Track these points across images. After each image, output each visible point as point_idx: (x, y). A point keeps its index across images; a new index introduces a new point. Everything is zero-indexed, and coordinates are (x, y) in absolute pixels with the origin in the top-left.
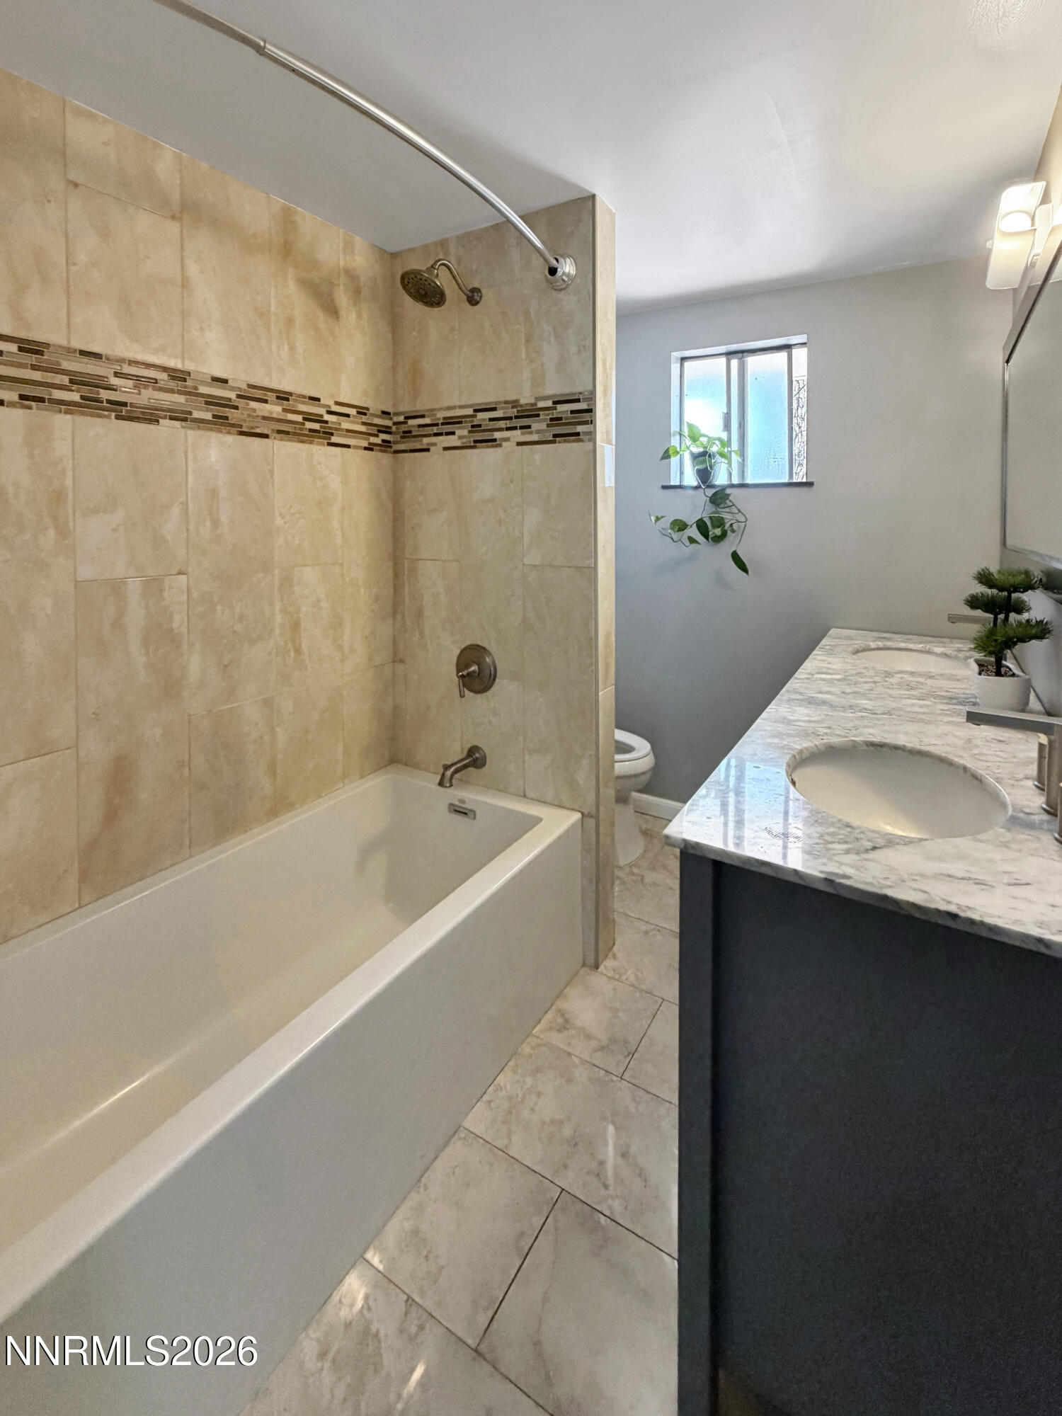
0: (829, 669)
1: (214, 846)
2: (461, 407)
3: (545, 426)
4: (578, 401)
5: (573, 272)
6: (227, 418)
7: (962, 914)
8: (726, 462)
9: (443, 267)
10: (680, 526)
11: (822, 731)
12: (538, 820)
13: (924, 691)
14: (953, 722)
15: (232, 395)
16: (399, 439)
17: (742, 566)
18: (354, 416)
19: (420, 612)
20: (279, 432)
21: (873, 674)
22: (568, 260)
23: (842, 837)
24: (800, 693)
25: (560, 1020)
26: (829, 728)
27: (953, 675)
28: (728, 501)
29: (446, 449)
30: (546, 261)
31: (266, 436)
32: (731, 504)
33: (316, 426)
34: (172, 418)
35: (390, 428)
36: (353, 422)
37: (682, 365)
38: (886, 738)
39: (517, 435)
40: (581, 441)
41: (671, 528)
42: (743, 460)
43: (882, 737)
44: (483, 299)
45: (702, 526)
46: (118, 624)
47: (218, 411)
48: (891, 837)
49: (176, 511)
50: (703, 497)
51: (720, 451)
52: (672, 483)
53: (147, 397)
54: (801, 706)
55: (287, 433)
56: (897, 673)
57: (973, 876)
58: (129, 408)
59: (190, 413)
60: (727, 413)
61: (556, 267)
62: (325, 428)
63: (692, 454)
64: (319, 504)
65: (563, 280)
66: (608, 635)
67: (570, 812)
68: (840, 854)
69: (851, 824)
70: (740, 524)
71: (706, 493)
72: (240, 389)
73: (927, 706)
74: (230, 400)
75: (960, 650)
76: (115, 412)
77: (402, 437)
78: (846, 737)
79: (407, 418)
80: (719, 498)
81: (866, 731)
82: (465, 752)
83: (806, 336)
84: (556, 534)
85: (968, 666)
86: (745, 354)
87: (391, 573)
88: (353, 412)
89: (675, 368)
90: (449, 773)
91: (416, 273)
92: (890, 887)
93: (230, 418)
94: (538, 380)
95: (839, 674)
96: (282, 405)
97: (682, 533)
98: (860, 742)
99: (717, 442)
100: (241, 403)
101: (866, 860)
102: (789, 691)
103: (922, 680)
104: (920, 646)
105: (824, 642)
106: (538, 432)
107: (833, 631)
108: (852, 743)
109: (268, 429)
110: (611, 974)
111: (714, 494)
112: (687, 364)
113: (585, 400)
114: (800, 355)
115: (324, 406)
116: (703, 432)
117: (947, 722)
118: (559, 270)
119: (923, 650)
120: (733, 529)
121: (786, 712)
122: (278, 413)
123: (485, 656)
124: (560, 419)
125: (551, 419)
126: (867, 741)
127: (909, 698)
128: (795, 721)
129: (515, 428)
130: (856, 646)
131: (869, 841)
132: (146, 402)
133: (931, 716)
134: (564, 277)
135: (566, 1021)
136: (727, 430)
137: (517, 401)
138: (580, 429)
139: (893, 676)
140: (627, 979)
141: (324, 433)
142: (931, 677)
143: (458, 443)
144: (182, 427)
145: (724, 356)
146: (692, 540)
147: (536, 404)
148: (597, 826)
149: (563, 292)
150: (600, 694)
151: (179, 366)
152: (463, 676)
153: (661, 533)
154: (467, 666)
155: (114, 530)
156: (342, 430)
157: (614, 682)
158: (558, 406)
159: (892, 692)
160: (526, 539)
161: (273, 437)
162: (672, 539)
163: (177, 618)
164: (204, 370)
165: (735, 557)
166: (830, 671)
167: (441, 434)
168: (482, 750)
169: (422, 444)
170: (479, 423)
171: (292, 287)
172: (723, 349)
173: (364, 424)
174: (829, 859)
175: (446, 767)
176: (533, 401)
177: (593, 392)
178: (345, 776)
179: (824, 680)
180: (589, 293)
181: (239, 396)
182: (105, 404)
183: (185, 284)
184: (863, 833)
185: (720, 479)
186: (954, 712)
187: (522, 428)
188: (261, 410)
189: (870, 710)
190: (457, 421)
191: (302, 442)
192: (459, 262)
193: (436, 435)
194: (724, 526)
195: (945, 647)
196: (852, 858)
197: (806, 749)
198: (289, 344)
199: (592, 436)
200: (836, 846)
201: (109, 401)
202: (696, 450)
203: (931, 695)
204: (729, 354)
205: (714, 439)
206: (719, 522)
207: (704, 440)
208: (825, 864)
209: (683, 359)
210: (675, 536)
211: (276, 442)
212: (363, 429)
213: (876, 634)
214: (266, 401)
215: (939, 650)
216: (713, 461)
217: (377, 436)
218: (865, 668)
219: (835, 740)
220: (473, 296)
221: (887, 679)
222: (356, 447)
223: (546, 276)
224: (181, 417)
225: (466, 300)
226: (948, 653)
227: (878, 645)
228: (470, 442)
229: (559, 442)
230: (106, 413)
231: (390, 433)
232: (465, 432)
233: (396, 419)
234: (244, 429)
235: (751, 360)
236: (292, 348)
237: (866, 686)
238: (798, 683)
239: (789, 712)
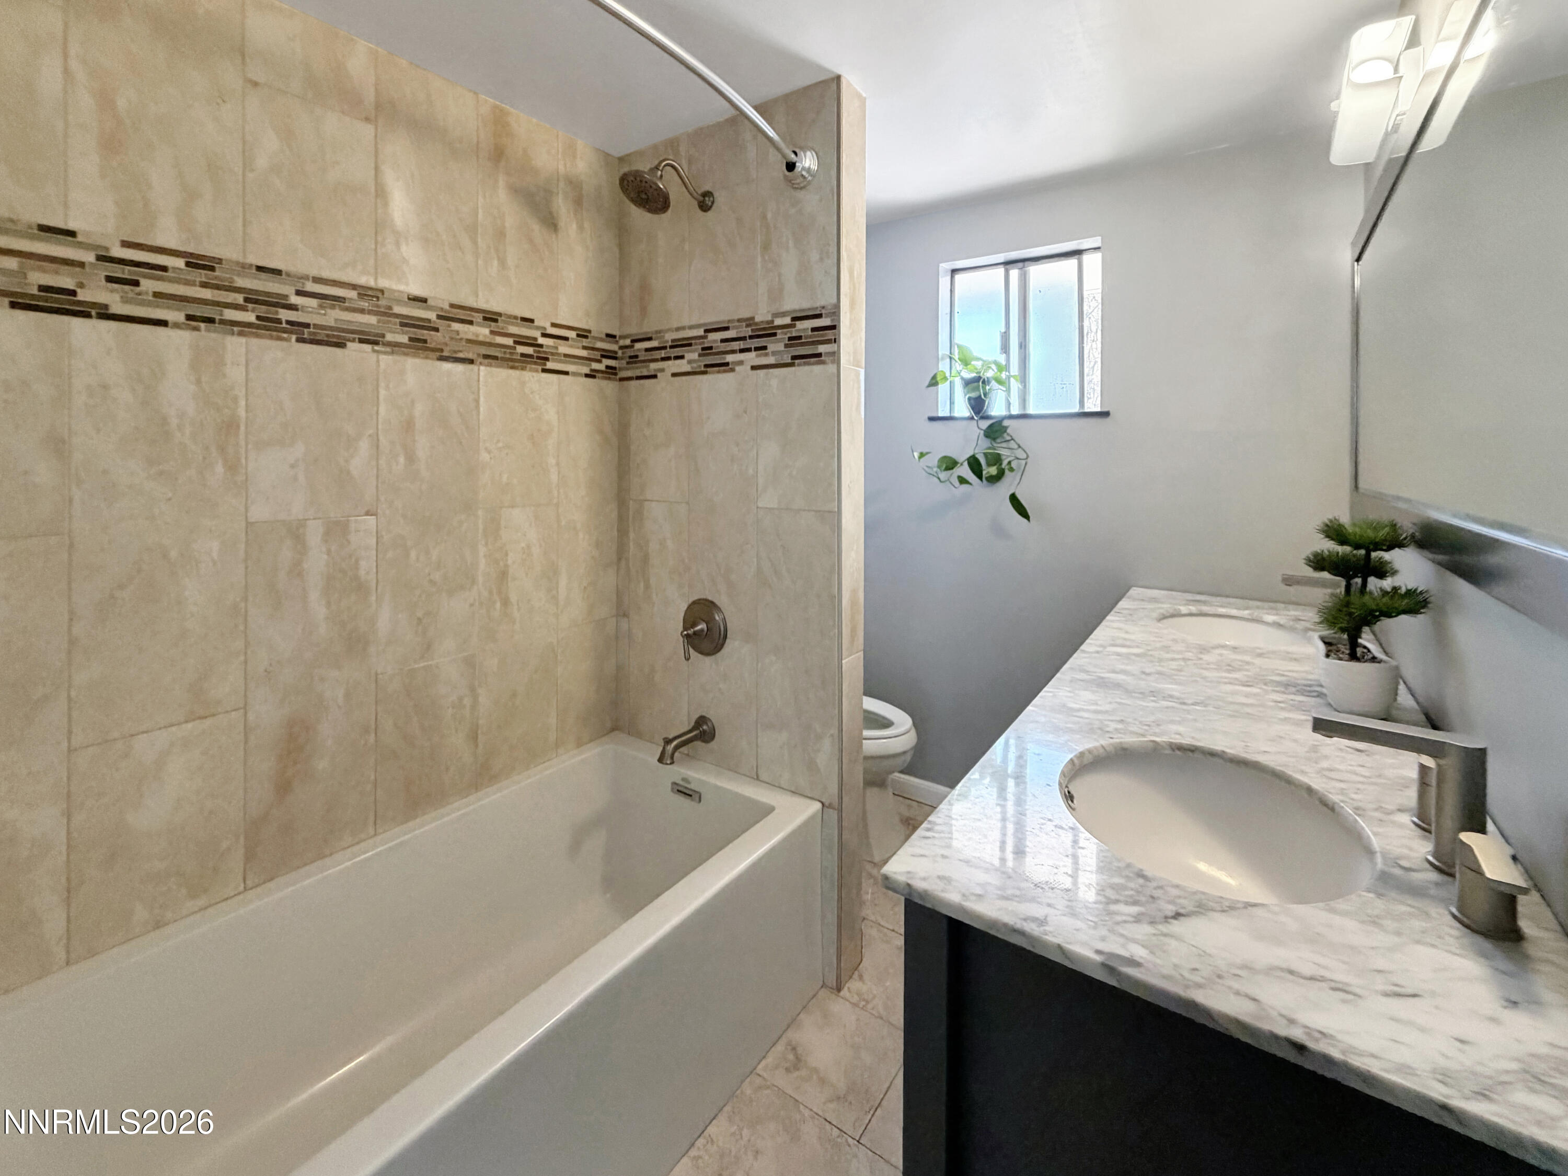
0: (1125, 639)
1: (402, 823)
2: (691, 327)
3: (783, 346)
4: (819, 316)
5: (814, 167)
6: (425, 341)
7: (1311, 1045)
8: (1004, 389)
9: (668, 168)
10: (949, 464)
11: (1113, 726)
12: (770, 810)
13: (1249, 673)
14: (1290, 718)
15: (432, 316)
16: (625, 365)
17: (1022, 512)
18: (572, 339)
19: (646, 559)
20: (486, 357)
21: (1184, 649)
22: (808, 153)
23: (1131, 893)
24: (1087, 672)
25: (791, 1057)
26: (1122, 721)
27: (1288, 653)
28: (1005, 435)
29: (674, 375)
30: (784, 156)
31: (471, 362)
32: (1009, 438)
33: (529, 350)
34: (361, 341)
35: (616, 352)
36: (571, 346)
37: (952, 277)
38: (1199, 741)
39: (751, 358)
40: (823, 363)
41: (939, 467)
42: (1025, 387)
43: (1193, 738)
44: (715, 205)
45: (974, 465)
46: (297, 571)
47: (415, 333)
48: (1203, 897)
49: (364, 446)
50: (976, 430)
51: (996, 375)
52: (941, 414)
53: (333, 317)
54: (1086, 690)
55: (496, 358)
56: (1213, 648)
57: (1328, 974)
58: (311, 330)
59: (383, 336)
60: (1005, 333)
61: (794, 161)
62: (539, 352)
63: (962, 378)
64: (531, 437)
65: (802, 175)
66: (854, 591)
67: (808, 801)
68: (1125, 922)
69: (1145, 873)
70: (1020, 461)
71: (980, 426)
72: (442, 309)
73: (1255, 695)
74: (429, 321)
75: (1298, 620)
76: (296, 334)
77: (628, 363)
78: (1143, 736)
79: (634, 341)
80: (995, 431)
81: (1174, 728)
82: (692, 724)
83: (1099, 238)
84: (794, 473)
85: (1309, 640)
86: (1026, 263)
87: (614, 515)
88: (572, 334)
89: (945, 281)
90: (670, 748)
91: (637, 174)
92: (1199, 986)
93: (428, 341)
94: (776, 294)
95: (1138, 647)
96: (490, 326)
97: (951, 472)
98: (1164, 744)
99: (993, 366)
100: (441, 324)
101: (1165, 935)
102: (1071, 669)
103: (1247, 658)
104: (1245, 613)
105: (1122, 604)
106: (774, 353)
107: (1134, 591)
108: (1151, 744)
109: (474, 353)
110: (855, 999)
111: (991, 426)
112: (958, 277)
113: (827, 315)
114: (1093, 262)
115: (538, 328)
116: (976, 354)
117: (1281, 719)
118: (797, 164)
119: (1250, 617)
120: (1012, 468)
121: (1067, 697)
122: (485, 336)
123: (714, 612)
124: (800, 337)
125: (790, 339)
126: (1171, 743)
127: (1230, 683)
128: (1079, 710)
129: (748, 350)
130: (1162, 611)
131: (1169, 902)
132: (332, 324)
133: (1261, 709)
134: (804, 173)
135: (798, 1059)
136: (1005, 352)
137: (753, 318)
138: (822, 349)
139: (1209, 652)
140: (873, 1009)
141: (538, 358)
142: (1260, 655)
143: (688, 368)
144: (374, 351)
145: (1002, 266)
146: (962, 481)
147: (772, 322)
148: (840, 819)
149: (803, 192)
150: (843, 662)
151: (372, 283)
152: (688, 636)
153: (926, 472)
154: (694, 625)
155: (292, 466)
156: (558, 354)
157: (862, 647)
158: (798, 323)
159: (1206, 673)
160: (761, 481)
161: (478, 363)
162: (939, 478)
163: (363, 564)
164: (402, 287)
165: (1014, 500)
166: (1128, 643)
167: (668, 359)
168: (711, 721)
169: (648, 371)
170: (709, 345)
171: (502, 195)
172: (1001, 258)
173: (585, 348)
174: (1111, 931)
175: (668, 741)
176: (770, 318)
177: (837, 306)
178: (558, 745)
179: (1118, 654)
180: (832, 190)
181: (439, 317)
182: (284, 325)
183: (381, 193)
184: (1161, 887)
185: (997, 408)
186: (1292, 706)
187: (757, 349)
188: (466, 333)
189: (1178, 699)
190: (686, 343)
191: (512, 368)
192: (690, 163)
193: (663, 359)
194: (1001, 464)
195: (1277, 614)
196: (1144, 930)
197: (1090, 751)
198: (499, 259)
199: (835, 356)
200: (1122, 908)
201: (288, 322)
202: (968, 375)
203: (1260, 680)
204: (1008, 263)
205: (990, 363)
206: (995, 459)
207: (978, 364)
208: (1103, 939)
209: (954, 271)
210: (943, 475)
211: (482, 368)
212: (584, 353)
213: (1189, 596)
214: (471, 323)
215: (1270, 618)
216: (988, 388)
217: (599, 361)
218: (1174, 640)
219: (1129, 740)
220: (704, 200)
221: (1202, 656)
222: (575, 374)
223: (783, 172)
224: (370, 339)
225: (697, 206)
226: (1282, 622)
227: (1190, 609)
228: (700, 366)
229: (799, 365)
230: (285, 335)
231: (615, 358)
232: (695, 356)
233: (622, 343)
234: (445, 354)
235: (1034, 270)
236: (502, 263)
237: (1174, 665)
238: (1085, 658)
239: (1070, 697)
